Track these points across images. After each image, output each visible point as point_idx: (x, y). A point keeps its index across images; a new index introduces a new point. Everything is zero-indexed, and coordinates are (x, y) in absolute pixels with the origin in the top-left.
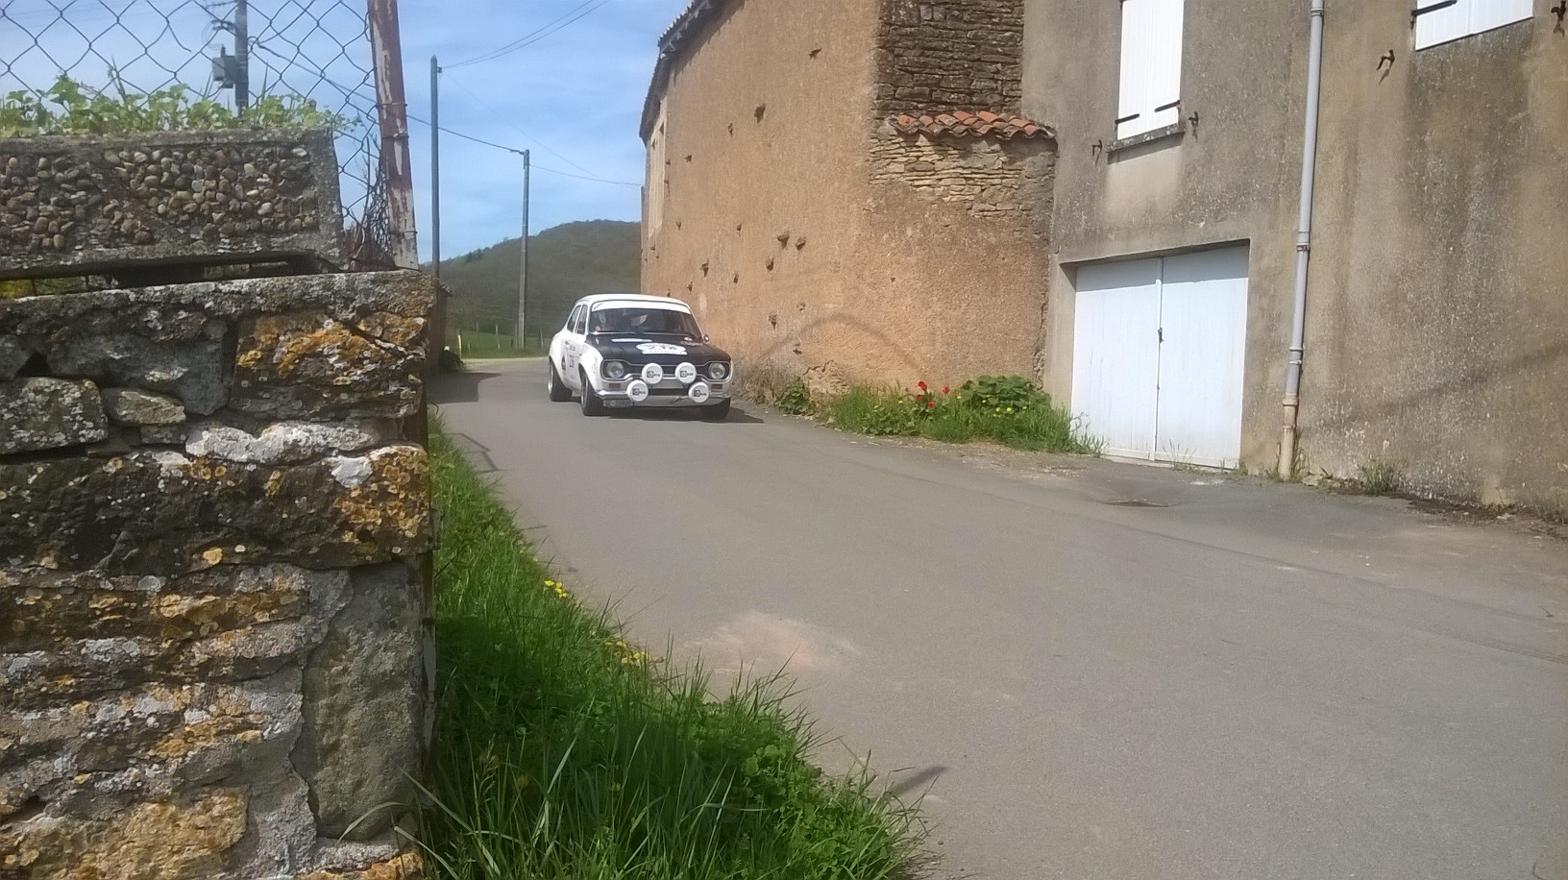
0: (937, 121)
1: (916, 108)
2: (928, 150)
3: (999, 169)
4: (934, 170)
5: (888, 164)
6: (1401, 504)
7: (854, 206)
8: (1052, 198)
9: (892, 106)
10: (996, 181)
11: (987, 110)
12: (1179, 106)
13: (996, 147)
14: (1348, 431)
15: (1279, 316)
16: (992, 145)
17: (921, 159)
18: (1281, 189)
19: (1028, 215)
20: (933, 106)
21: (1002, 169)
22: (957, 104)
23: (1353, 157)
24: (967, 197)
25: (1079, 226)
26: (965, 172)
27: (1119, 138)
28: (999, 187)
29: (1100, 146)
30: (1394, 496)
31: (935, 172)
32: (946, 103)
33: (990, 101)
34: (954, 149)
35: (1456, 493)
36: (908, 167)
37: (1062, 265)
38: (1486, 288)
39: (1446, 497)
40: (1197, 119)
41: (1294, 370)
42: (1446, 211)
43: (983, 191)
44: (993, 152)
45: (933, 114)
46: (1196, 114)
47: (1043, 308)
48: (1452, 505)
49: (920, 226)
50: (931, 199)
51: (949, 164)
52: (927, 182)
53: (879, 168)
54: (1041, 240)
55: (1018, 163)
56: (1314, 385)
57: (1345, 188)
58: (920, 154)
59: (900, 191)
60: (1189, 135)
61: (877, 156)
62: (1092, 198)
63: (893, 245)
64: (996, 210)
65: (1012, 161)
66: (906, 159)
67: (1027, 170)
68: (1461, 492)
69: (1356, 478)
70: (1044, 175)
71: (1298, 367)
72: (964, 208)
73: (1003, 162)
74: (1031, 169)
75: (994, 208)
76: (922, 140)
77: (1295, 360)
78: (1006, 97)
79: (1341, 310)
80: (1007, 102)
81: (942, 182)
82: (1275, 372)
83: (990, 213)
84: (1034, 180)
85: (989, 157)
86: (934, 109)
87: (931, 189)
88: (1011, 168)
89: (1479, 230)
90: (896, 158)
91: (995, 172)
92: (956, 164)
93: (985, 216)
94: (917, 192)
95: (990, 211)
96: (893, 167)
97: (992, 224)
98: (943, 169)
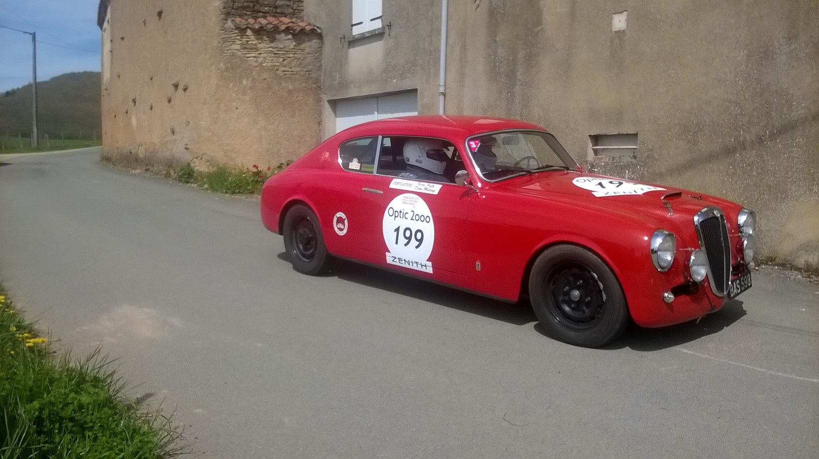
0: (257, 22)
1: (246, 14)
2: (253, 37)
3: (292, 49)
4: (256, 48)
5: (231, 45)
7: (213, 68)
8: (321, 65)
9: (232, 13)
10: (291, 55)
11: (286, 16)
12: (382, 18)
13: (290, 36)
16: (288, 35)
17: (250, 42)
18: (431, 63)
19: (309, 74)
20: (255, 13)
21: (294, 49)
22: (268, 13)
23: (464, 48)
24: (275, 64)
25: (336, 80)
26: (274, 50)
27: (354, 34)
28: (293, 58)
29: (344, 38)
31: (258, 50)
32: (262, 12)
33: (286, 11)
34: (267, 38)
36: (242, 47)
37: (330, 102)
38: (525, 114)
40: (390, 26)
42: (507, 76)
43: (284, 60)
44: (289, 39)
45: (256, 18)
46: (390, 23)
47: (320, 123)
49: (250, 79)
50: (255, 64)
51: (264, 45)
52: (253, 55)
53: (227, 47)
54: (316, 88)
55: (303, 46)
57: (461, 63)
58: (248, 39)
59: (238, 59)
60: (387, 34)
61: (225, 40)
62: (341, 66)
64: (292, 71)
65: (299, 44)
66: (241, 42)
70: (316, 53)
72: (274, 70)
73: (295, 46)
74: (309, 49)
75: (290, 70)
76: (249, 32)
78: (295, 10)
80: (296, 13)
81: (261, 55)
83: (288, 73)
84: (311, 55)
85: (286, 42)
86: (256, 15)
87: (255, 59)
88: (299, 48)
89: (522, 85)
90: (234, 42)
91: (290, 51)
92: (269, 46)
93: (286, 74)
94: (247, 61)
95: (288, 71)
96: (234, 47)
97: (290, 78)
98: (261, 49)
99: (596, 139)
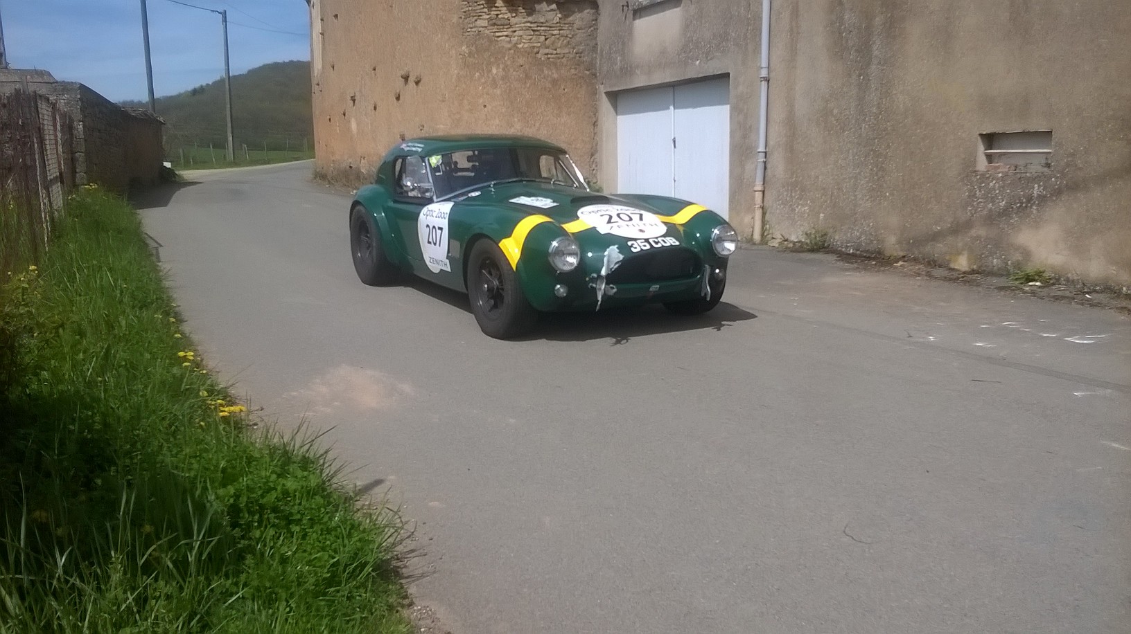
2: (504, 9)
3: (557, 23)
4: (509, 24)
5: (476, 20)
6: (832, 258)
7: (453, 52)
8: (597, 44)
10: (556, 32)
13: (554, 6)
14: (797, 207)
15: (750, 127)
16: (551, 4)
17: (500, 16)
18: (749, 37)
19: (580, 57)
21: (560, 23)
23: (795, 13)
24: (535, 44)
25: (616, 64)
26: (532, 25)
28: (558, 36)
29: (628, 6)
30: (827, 253)
31: (511, 26)
34: (523, 9)
35: (867, 248)
36: (491, 22)
37: (608, 94)
38: (885, 105)
39: (861, 251)
41: (761, 167)
42: (856, 51)
43: (546, 39)
44: (552, 10)
47: (595, 124)
48: (865, 257)
49: (501, 66)
50: (509, 46)
51: (520, 20)
52: (505, 33)
53: (470, 24)
54: (590, 75)
55: (571, 18)
56: (774, 176)
57: (791, 35)
58: (498, 12)
59: (486, 40)
61: (468, 14)
62: (624, 44)
63: (483, 80)
64: (557, 54)
65: (566, 16)
66: (488, 17)
67: (578, 23)
68: (871, 248)
69: (803, 240)
70: (590, 27)
71: (763, 164)
72: (533, 52)
74: (580, 23)
75: (555, 52)
76: (499, 2)
77: (761, 159)
79: (791, 122)
81: (517, 32)
82: (749, 167)
83: (553, 56)
84: (583, 31)
85: (549, 14)
87: (508, 39)
88: (566, 22)
89: (879, 63)
90: (481, 16)
91: (555, 25)
92: (525, 20)
93: (549, 58)
94: (498, 41)
95: (552, 54)
96: (479, 23)
97: (555, 64)
98: (516, 24)
99: (990, 139)
